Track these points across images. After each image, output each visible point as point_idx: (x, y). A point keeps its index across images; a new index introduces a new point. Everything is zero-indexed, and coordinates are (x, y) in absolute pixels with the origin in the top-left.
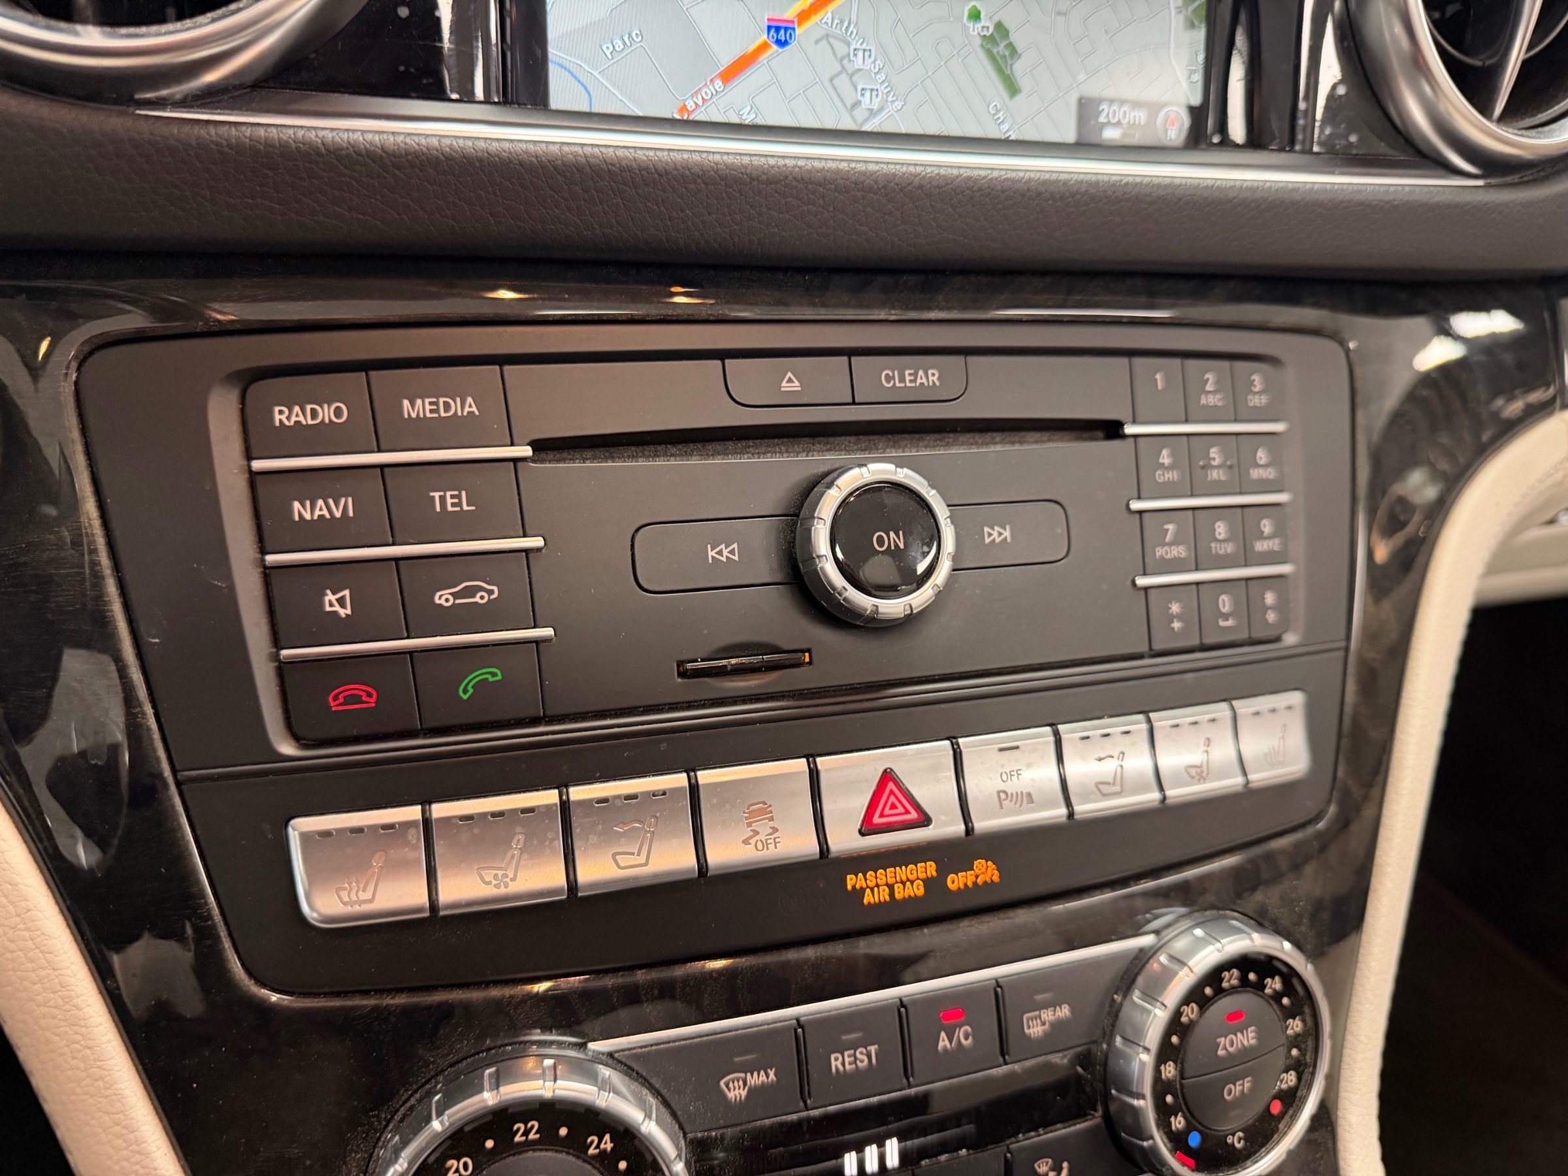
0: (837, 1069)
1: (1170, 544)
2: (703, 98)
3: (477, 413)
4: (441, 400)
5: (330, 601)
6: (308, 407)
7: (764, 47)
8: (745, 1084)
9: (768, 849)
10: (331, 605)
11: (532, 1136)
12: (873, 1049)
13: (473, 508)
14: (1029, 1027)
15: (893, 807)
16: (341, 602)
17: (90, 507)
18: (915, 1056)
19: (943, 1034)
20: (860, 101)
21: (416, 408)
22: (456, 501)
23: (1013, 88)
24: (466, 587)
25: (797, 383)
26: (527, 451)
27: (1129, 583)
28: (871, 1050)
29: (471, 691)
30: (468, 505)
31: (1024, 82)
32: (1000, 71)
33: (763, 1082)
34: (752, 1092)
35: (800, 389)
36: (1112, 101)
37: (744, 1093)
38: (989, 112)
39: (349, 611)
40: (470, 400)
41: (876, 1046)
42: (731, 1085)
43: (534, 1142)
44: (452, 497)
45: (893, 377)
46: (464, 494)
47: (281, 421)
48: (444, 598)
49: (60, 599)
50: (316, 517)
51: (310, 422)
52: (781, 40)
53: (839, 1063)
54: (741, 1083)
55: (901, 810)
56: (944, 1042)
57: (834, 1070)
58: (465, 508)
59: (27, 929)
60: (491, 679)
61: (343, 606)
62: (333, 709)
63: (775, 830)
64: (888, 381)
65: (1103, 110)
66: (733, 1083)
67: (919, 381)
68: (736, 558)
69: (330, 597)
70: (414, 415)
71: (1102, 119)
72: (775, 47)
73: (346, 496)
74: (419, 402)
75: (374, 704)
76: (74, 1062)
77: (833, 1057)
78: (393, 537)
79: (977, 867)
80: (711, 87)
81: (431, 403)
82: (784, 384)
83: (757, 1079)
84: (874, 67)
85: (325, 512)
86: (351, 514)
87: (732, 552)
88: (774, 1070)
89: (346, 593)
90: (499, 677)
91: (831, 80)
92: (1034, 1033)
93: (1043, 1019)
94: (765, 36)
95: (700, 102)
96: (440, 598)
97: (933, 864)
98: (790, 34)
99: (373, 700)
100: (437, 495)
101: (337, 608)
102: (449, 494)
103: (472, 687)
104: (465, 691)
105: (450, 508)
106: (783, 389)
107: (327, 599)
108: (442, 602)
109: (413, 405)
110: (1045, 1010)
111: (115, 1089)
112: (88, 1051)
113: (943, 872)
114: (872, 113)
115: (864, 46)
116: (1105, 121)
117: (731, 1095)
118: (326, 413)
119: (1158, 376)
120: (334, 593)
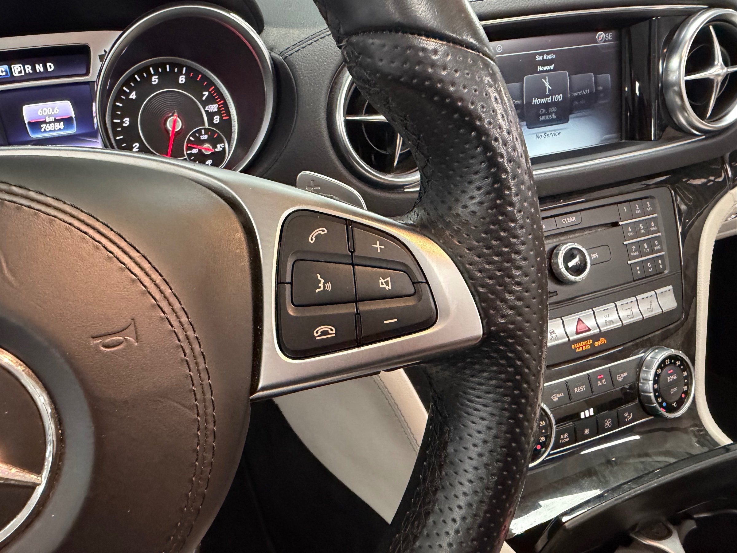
1: (634, 252)
9: (556, 341)
14: (618, 379)
18: (593, 388)
19: (599, 382)
27: (626, 263)
28: (583, 387)
33: (561, 396)
34: (559, 398)
37: (557, 399)
45: (565, 221)
53: (576, 391)
54: (556, 397)
55: (583, 328)
63: (557, 336)
66: (554, 397)
67: (571, 220)
79: (601, 340)
83: (559, 396)
88: (563, 393)
92: (620, 380)
93: (621, 377)
97: (591, 340)
110: (621, 374)
113: (594, 342)
117: (553, 400)
119: (625, 208)
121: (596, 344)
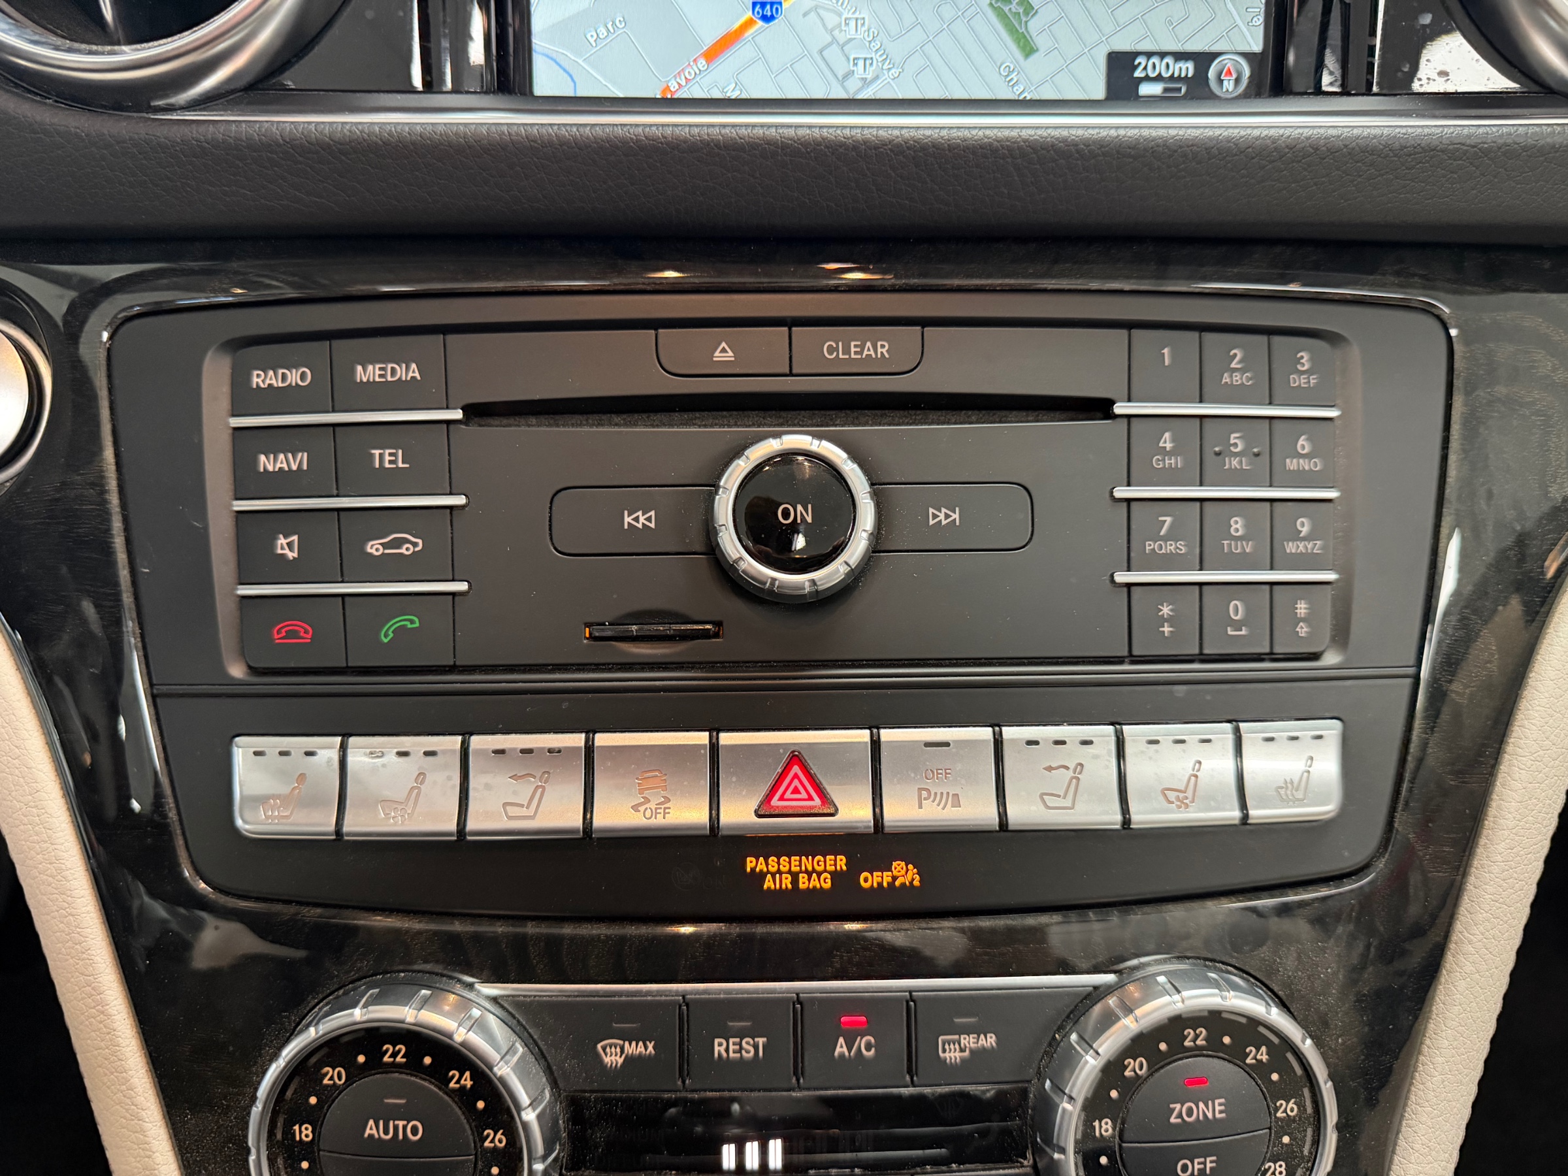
0: (720, 1054)
1: (1166, 539)
2: (686, 78)
3: (419, 378)
4: (390, 366)
5: (282, 544)
6: (281, 371)
7: (750, 23)
8: (622, 1051)
9: (656, 818)
10: (282, 548)
11: (399, 1059)
12: (761, 1041)
13: (407, 466)
14: (944, 1051)
15: (796, 791)
16: (290, 545)
17: (109, 454)
18: (806, 1058)
19: (841, 1040)
20: (853, 71)
21: (369, 373)
22: (393, 458)
23: (1028, 48)
24: (395, 538)
25: (731, 354)
26: (458, 415)
27: (1107, 578)
28: (758, 1042)
29: (391, 635)
30: (403, 463)
31: (1042, 41)
32: (1012, 30)
33: (640, 1053)
34: (630, 1060)
35: (733, 359)
36: (1149, 55)
37: (620, 1061)
38: (1000, 74)
39: (296, 555)
40: (414, 366)
41: (765, 1039)
42: (608, 1050)
43: (400, 1065)
44: (390, 454)
45: (837, 349)
46: (400, 452)
47: (257, 383)
48: (374, 548)
49: (80, 530)
50: (277, 469)
51: (281, 385)
52: (767, 15)
53: (722, 1049)
54: (618, 1050)
55: (804, 795)
56: (841, 1048)
57: (716, 1055)
58: (401, 465)
59: (36, 807)
60: (410, 626)
61: (291, 549)
62: (277, 641)
63: (668, 800)
64: (830, 353)
65: (1140, 64)
66: (611, 1048)
67: (866, 352)
68: (652, 525)
69: (282, 541)
70: (365, 380)
71: (1138, 73)
72: (760, 23)
73: (303, 451)
74: (370, 367)
75: (309, 640)
76: (61, 925)
77: (717, 1041)
78: (337, 489)
79: (895, 868)
80: (695, 67)
81: (380, 369)
82: (717, 354)
83: (635, 1049)
84: (868, 35)
85: (285, 466)
86: (305, 467)
87: (649, 519)
88: (653, 1043)
89: (295, 538)
90: (417, 625)
91: (821, 52)
92: (951, 1059)
93: (962, 1045)
94: (750, 13)
95: (683, 83)
96: (371, 548)
97: (843, 857)
98: (777, 9)
99: (309, 636)
100: (377, 452)
101: (287, 551)
102: (387, 451)
103: (393, 632)
104: (386, 636)
105: (387, 465)
106: (715, 359)
107: (279, 542)
108: (373, 551)
109: (365, 370)
110: (966, 1036)
111: (89, 954)
112: (71, 918)
113: (855, 868)
114: (866, 83)
115: (857, 15)
116: (1143, 75)
117: (607, 1060)
118: (294, 377)
119: (1166, 351)
120: (285, 537)
121: (869, 880)
